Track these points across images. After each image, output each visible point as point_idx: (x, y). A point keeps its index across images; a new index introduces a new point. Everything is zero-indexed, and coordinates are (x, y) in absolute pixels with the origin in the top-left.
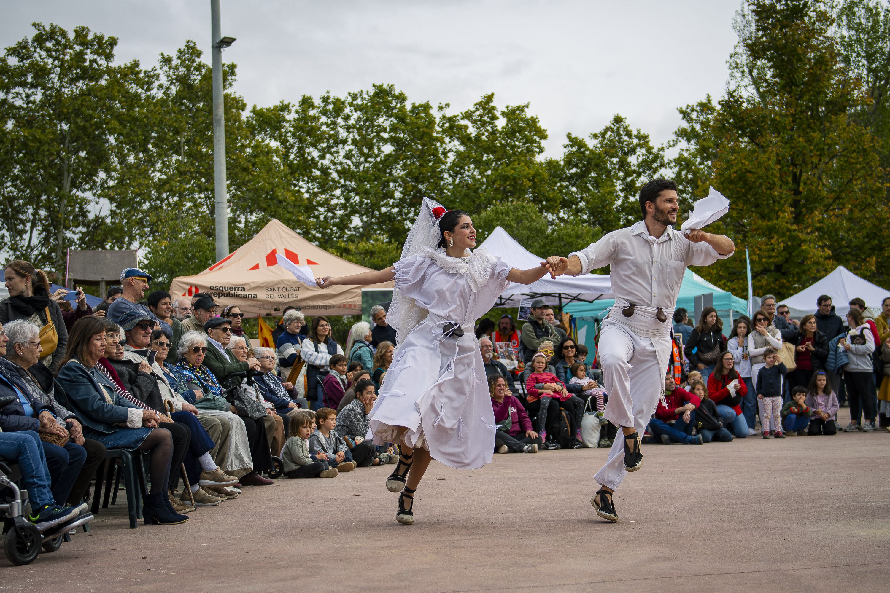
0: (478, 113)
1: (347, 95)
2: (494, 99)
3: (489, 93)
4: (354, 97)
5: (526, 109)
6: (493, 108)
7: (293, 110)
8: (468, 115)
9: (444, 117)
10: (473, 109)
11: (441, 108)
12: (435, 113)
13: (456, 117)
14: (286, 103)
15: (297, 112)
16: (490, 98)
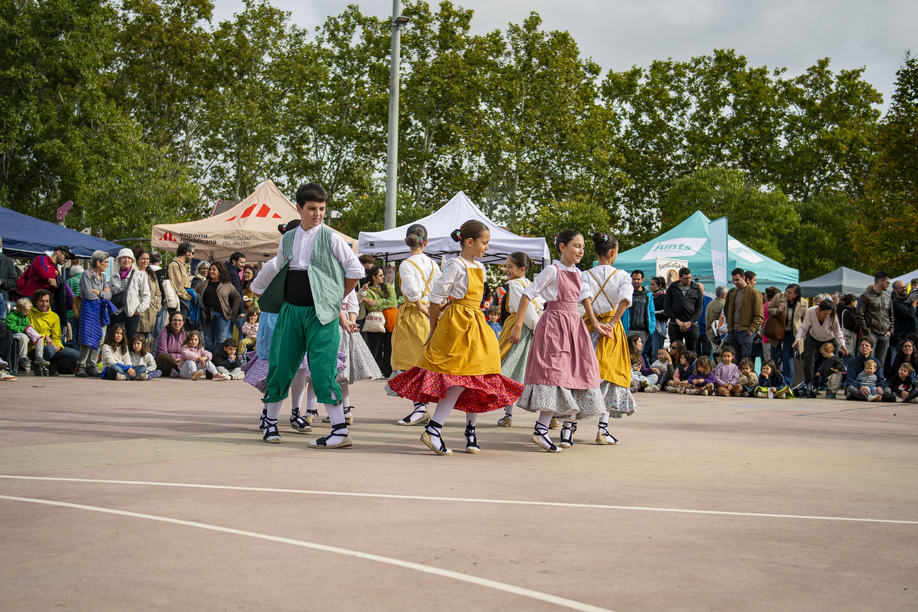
0: (811, 78)
1: (690, 60)
2: (829, 64)
3: (823, 58)
4: (698, 62)
5: (861, 73)
6: (828, 72)
7: (644, 74)
8: (801, 80)
9: (780, 82)
10: (806, 74)
11: (777, 73)
12: (770, 76)
13: (791, 81)
14: (637, 68)
15: (647, 77)
16: (823, 64)
